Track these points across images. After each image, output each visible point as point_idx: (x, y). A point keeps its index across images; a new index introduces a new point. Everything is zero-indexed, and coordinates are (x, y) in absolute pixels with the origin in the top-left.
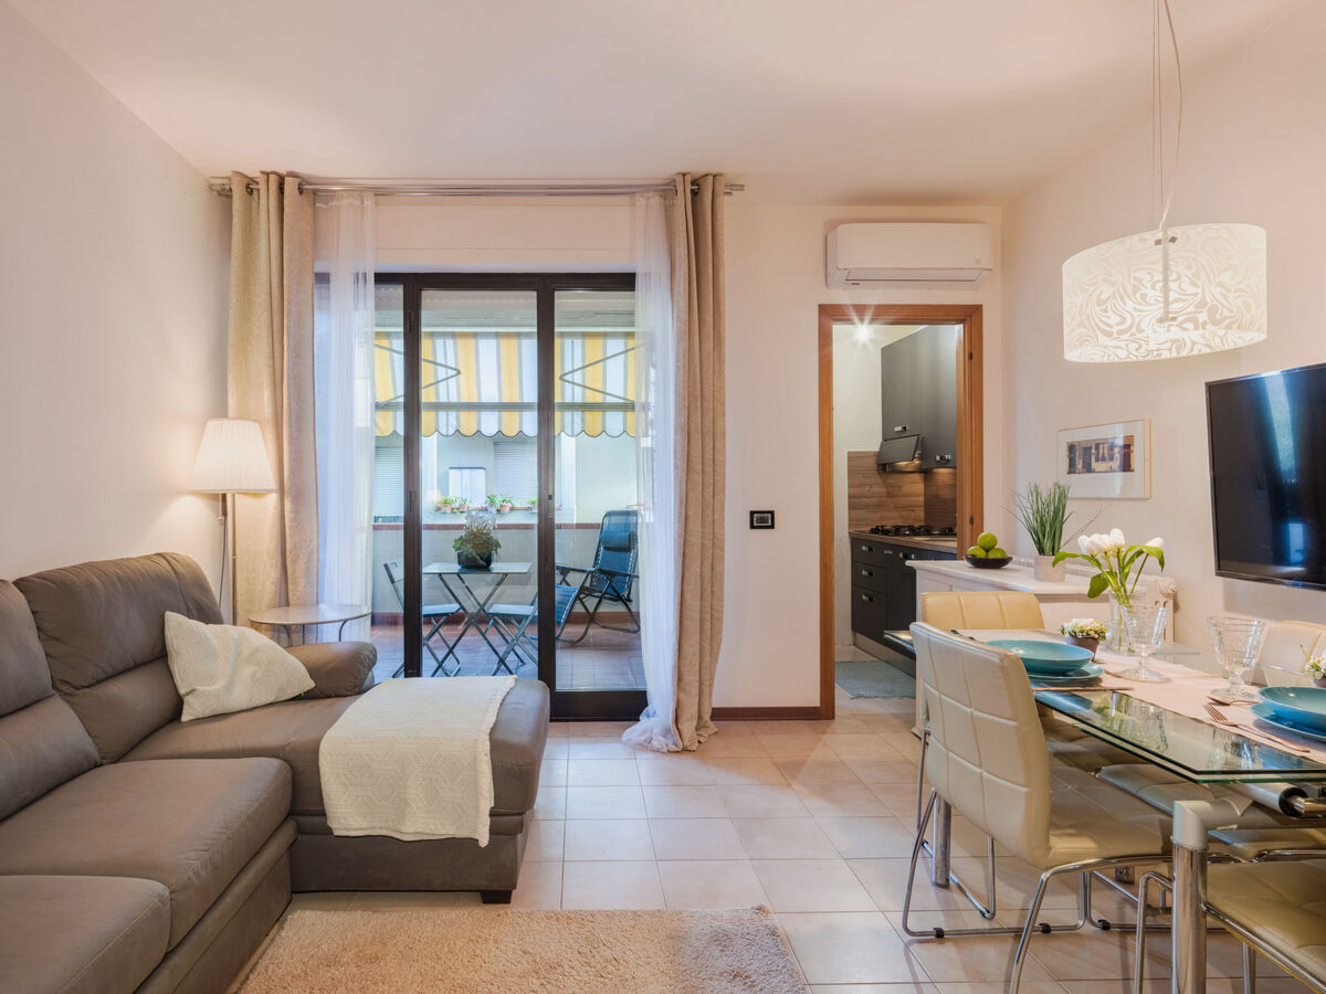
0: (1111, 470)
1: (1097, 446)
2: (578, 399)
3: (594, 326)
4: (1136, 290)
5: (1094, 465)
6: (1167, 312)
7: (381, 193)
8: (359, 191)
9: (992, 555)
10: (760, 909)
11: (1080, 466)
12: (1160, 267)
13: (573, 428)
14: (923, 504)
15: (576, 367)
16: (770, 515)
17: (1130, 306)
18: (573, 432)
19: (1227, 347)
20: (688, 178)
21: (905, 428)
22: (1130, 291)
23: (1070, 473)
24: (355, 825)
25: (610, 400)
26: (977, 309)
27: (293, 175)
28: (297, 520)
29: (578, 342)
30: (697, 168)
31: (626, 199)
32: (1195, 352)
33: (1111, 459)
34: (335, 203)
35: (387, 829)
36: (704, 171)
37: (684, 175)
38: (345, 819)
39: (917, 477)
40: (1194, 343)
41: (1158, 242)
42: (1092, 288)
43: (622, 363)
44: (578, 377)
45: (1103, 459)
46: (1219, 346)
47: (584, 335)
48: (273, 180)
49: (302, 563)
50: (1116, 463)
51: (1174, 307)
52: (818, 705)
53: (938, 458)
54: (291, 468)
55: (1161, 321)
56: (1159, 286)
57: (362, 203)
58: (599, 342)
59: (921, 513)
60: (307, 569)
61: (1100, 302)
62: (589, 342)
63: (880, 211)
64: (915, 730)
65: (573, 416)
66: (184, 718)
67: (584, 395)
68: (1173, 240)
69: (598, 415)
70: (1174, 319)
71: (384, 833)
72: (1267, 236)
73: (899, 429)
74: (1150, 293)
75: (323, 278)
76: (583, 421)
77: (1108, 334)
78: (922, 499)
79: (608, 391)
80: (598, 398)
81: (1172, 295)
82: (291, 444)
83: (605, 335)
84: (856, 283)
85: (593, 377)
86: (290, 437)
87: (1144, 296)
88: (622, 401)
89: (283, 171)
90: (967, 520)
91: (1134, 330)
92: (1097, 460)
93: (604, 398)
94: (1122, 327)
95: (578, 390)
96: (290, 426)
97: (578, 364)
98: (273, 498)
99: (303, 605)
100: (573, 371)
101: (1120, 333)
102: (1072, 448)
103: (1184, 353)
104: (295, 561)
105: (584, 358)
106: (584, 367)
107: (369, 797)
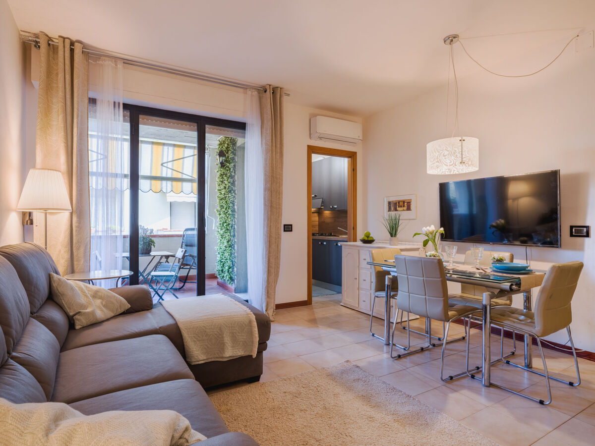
0: (404, 210)
1: (399, 202)
2: (169, 176)
3: (180, 142)
4: (454, 153)
5: (398, 209)
6: (462, 161)
7: (127, 62)
8: (115, 59)
9: (369, 239)
10: (348, 361)
11: (393, 209)
12: (460, 147)
13: (167, 189)
14: (318, 224)
15: (169, 161)
16: (290, 226)
17: (453, 158)
18: (167, 191)
19: (463, 172)
20: (271, 87)
21: (316, 196)
22: (453, 153)
23: (389, 211)
24: (201, 358)
25: (185, 177)
26: (355, 153)
27: (79, 42)
28: (80, 227)
29: (171, 148)
30: (275, 83)
31: (242, 90)
32: (454, 173)
33: (404, 206)
34: (101, 62)
35: (217, 358)
36: (277, 85)
37: (270, 85)
38: (197, 357)
39: (316, 214)
40: (454, 171)
41: (460, 140)
42: (441, 151)
43: (192, 161)
44: (170, 165)
45: (401, 207)
46: (461, 172)
47: (174, 145)
48: (67, 42)
49: (82, 250)
50: (405, 208)
51: (464, 159)
52: (306, 299)
53: (331, 207)
54: (77, 199)
55: (461, 163)
56: (460, 153)
57: (116, 65)
58: (182, 149)
59: (317, 228)
60: (85, 252)
61: (444, 156)
62: (176, 149)
63: (331, 114)
64: (341, 304)
65: (167, 183)
66: (77, 327)
67: (172, 174)
68: (464, 140)
69: (179, 184)
70: (464, 163)
71: (213, 360)
72: (479, 142)
73: (313, 196)
74: (458, 155)
75: (93, 101)
76: (172, 186)
77: (447, 166)
78: (317, 223)
79: (184, 173)
80: (179, 176)
81: (464, 156)
82: (77, 186)
83: (185, 147)
84: (321, 138)
85: (177, 165)
86: (77, 182)
87: (456, 155)
88: (190, 178)
89: (74, 39)
90: (352, 228)
91: (454, 165)
92: (399, 207)
93: (182, 176)
94: (451, 164)
95: (170, 171)
96: (77, 177)
97: (170, 159)
98: (67, 214)
99: (83, 272)
100: (167, 162)
101: (450, 165)
102: (389, 203)
103: (452, 173)
104: (78, 249)
105: (173, 157)
106: (172, 161)
107: (206, 345)
